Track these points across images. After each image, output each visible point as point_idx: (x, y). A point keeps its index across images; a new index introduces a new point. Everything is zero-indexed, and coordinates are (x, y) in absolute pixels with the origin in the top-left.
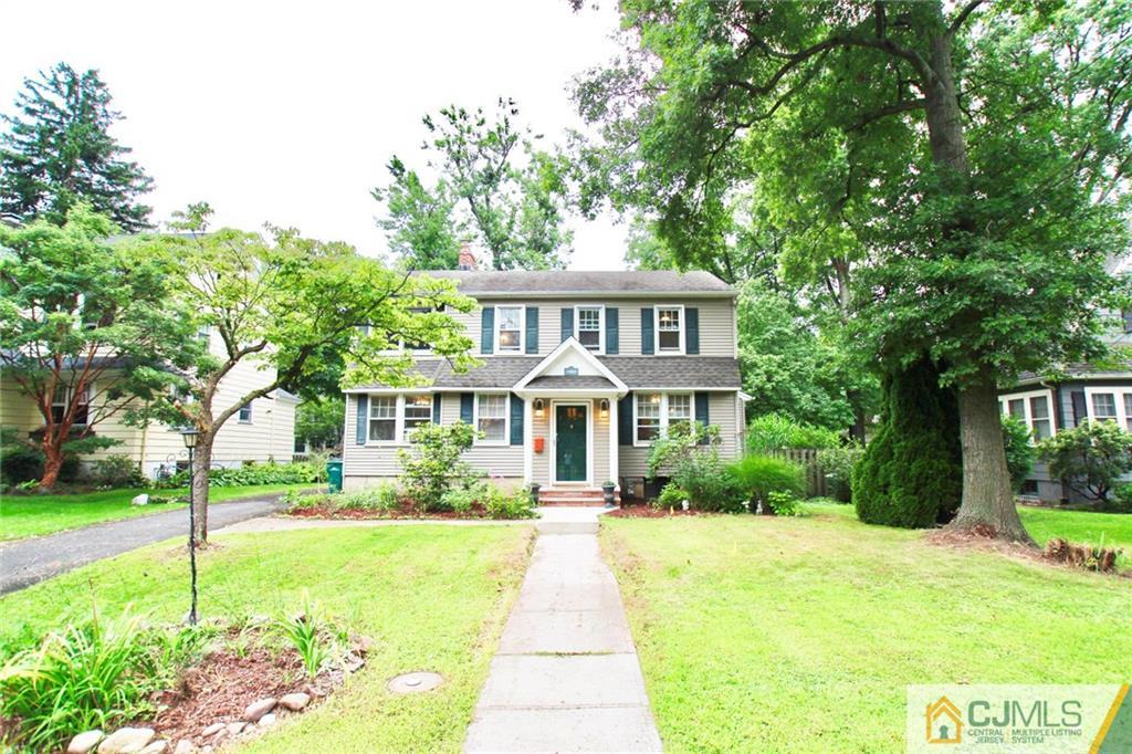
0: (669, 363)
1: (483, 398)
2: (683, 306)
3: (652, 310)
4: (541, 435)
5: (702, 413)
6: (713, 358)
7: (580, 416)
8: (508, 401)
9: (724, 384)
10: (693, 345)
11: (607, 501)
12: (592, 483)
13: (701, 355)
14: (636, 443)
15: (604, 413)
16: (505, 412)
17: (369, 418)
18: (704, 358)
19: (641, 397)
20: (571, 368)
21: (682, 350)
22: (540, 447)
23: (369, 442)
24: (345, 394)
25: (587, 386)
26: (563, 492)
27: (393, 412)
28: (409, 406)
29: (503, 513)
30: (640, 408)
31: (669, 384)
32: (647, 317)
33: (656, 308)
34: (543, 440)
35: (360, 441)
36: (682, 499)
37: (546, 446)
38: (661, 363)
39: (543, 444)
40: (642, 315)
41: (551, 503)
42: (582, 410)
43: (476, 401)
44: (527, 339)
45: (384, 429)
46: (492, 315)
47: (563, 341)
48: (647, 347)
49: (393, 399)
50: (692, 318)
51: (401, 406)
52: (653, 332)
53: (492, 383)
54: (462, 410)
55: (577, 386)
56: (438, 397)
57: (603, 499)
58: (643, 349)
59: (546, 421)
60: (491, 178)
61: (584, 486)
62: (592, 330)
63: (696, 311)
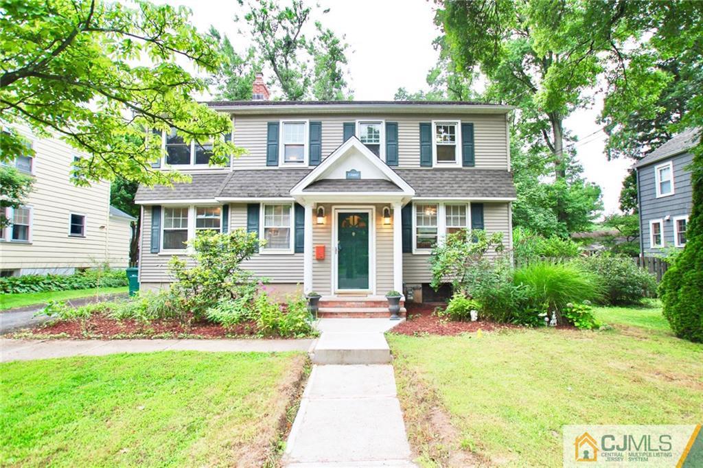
0: (446, 174)
1: (268, 207)
2: (459, 122)
3: (430, 125)
4: (321, 243)
5: (478, 222)
6: (488, 171)
7: (363, 224)
8: (292, 211)
9: (500, 194)
10: (469, 158)
11: (392, 312)
12: (374, 292)
13: (477, 167)
14: (415, 251)
15: (387, 220)
16: (290, 221)
17: (163, 228)
18: (480, 171)
19: (420, 208)
20: (353, 171)
21: (458, 162)
22: (321, 255)
23: (163, 252)
24: (139, 206)
25: (370, 189)
26: (344, 302)
27: (185, 223)
28: (200, 217)
29: (274, 332)
30: (419, 218)
31: (447, 194)
32: (425, 130)
33: (434, 123)
34: (324, 247)
35: (155, 250)
36: (471, 309)
37: (327, 253)
38: (438, 175)
39: (324, 251)
40: (421, 129)
41: (331, 313)
42: (364, 217)
43: (262, 211)
44: (310, 152)
45: (176, 239)
46: (278, 130)
47: (345, 141)
48: (426, 159)
49: (183, 211)
50: (468, 131)
51: (192, 217)
52: (431, 145)
53: (276, 193)
54: (248, 220)
55: (359, 189)
56: (226, 207)
57: (387, 310)
58: (421, 162)
59: (328, 228)
60: (289, 45)
61: (366, 295)
62: (373, 143)
63: (471, 125)
